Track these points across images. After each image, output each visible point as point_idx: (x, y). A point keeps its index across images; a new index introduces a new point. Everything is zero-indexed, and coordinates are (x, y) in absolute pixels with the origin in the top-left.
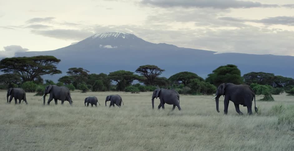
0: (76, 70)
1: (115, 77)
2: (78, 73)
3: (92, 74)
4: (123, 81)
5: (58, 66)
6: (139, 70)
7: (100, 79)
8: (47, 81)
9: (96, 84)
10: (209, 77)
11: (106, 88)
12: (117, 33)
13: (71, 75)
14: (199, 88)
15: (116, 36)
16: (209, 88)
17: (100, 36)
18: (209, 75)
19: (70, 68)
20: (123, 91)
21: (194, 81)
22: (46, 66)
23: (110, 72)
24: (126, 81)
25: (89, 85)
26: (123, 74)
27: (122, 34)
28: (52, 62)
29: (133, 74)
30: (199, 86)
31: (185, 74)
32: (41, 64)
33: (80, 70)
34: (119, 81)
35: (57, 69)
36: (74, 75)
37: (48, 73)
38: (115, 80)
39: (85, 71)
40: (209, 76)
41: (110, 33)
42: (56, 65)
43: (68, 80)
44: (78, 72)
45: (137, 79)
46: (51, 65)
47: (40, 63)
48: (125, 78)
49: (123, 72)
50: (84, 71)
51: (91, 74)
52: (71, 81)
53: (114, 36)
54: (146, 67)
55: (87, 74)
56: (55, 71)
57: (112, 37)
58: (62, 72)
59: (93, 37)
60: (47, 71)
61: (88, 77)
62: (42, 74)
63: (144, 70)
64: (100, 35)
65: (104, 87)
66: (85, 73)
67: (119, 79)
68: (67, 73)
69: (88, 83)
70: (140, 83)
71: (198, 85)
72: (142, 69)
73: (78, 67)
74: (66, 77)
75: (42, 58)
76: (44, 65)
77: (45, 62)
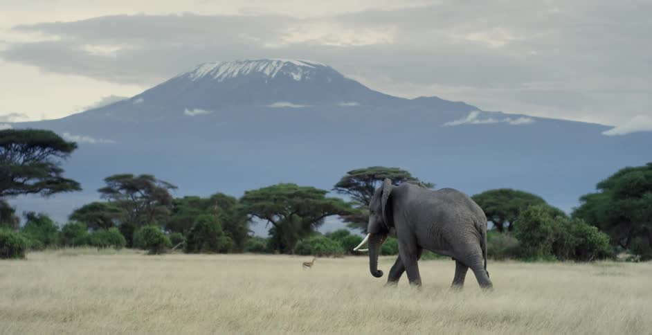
0: (131, 184)
1: (263, 207)
2: (138, 194)
3: (186, 197)
4: (290, 219)
5: (68, 166)
6: (346, 184)
7: (213, 212)
8: (30, 217)
9: (198, 228)
10: (583, 207)
11: (233, 243)
12: (274, 63)
13: (112, 200)
14: (548, 238)
15: (271, 74)
16: (581, 240)
17: (215, 74)
18: (583, 198)
19: (111, 174)
20: (291, 254)
21: (529, 213)
22: (27, 164)
23: (249, 190)
24: (301, 219)
25: (175, 234)
26: (291, 196)
27: (290, 67)
28: (47, 150)
29: (327, 196)
30: (547, 233)
31: (502, 197)
32: (9, 156)
33: (144, 183)
34: (276, 219)
35: (65, 176)
36: (125, 199)
37: (33, 190)
38: (261, 217)
39: (162, 186)
40: (585, 202)
41: (250, 62)
42: (59, 163)
43: (101, 217)
44: (137, 190)
45: (339, 214)
46: (44, 161)
47: (6, 154)
48: (297, 209)
49: (289, 189)
50: (156, 185)
51: (181, 197)
52: (114, 221)
53: (262, 73)
54: (369, 175)
55: (167, 195)
56: (56, 183)
57: (257, 76)
58: (82, 186)
59: (192, 76)
60: (31, 182)
61: (173, 207)
62: (12, 194)
63: (362, 184)
64: (217, 70)
65: (224, 239)
66: (163, 191)
67: (276, 214)
68: (101, 194)
69: (170, 227)
70: (349, 229)
71: (543, 227)
72: (356, 181)
73: (137, 173)
74: (95, 207)
75: (13, 137)
76: (21, 161)
77: (22, 152)
